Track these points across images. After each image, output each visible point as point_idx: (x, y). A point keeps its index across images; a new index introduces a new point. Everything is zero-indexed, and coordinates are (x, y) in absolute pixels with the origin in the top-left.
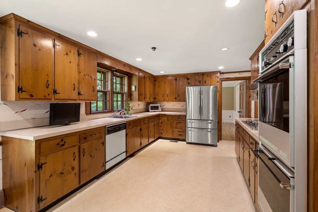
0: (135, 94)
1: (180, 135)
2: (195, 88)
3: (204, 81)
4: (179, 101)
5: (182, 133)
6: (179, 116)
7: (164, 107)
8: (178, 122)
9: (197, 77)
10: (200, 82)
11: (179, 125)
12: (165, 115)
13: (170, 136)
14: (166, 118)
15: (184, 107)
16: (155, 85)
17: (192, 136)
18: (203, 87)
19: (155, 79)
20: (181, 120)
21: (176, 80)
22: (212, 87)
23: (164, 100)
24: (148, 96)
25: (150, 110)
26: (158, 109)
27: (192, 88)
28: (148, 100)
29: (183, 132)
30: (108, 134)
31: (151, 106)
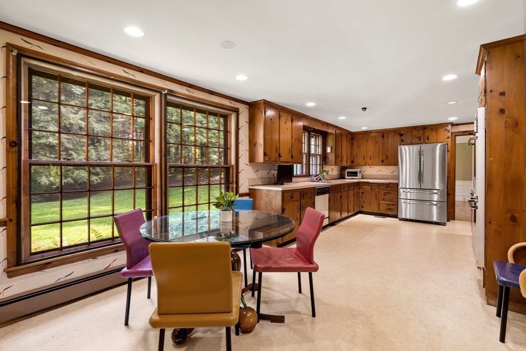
0: (332, 158)
1: (389, 209)
2: (411, 147)
3: (426, 137)
4: (388, 165)
5: (392, 207)
6: (388, 185)
7: (365, 173)
8: (387, 192)
9: (415, 133)
10: (419, 138)
11: (388, 196)
12: (368, 182)
13: (376, 211)
14: (369, 187)
15: (395, 173)
16: (352, 144)
17: (407, 209)
18: (424, 146)
19: (353, 137)
20: (392, 189)
21: (383, 136)
22: (439, 145)
23: (366, 164)
24: (345, 159)
25: (346, 177)
26: (357, 176)
27: (406, 147)
28: (344, 164)
29: (393, 205)
30: (317, 195)
31: (348, 172)
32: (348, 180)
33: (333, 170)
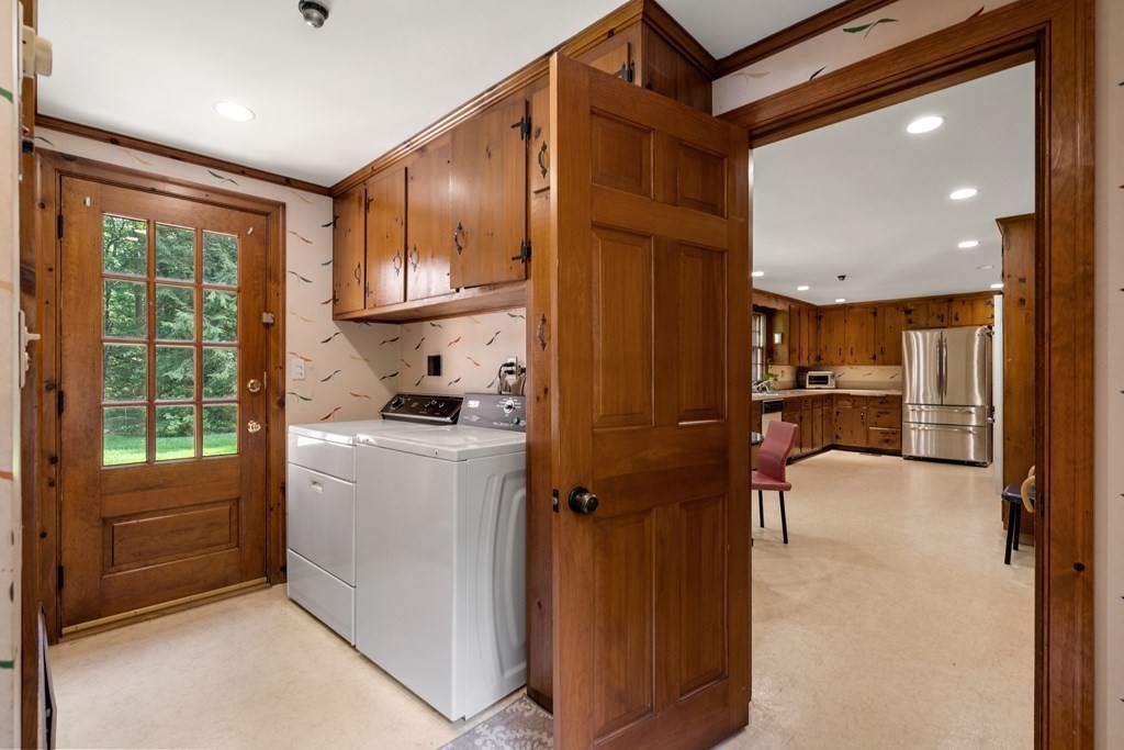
0: (783, 352)
1: (887, 441)
2: (928, 333)
3: (954, 315)
4: (884, 364)
5: (892, 437)
6: (884, 399)
7: (841, 379)
8: (882, 410)
9: (933, 308)
10: (941, 318)
11: (884, 418)
12: (848, 395)
13: (862, 444)
14: (850, 403)
15: (898, 379)
16: (818, 327)
17: (919, 439)
18: (947, 333)
19: (820, 315)
20: (891, 407)
21: (875, 314)
22: (978, 331)
23: (843, 363)
24: (805, 354)
25: (808, 386)
26: (826, 383)
27: (919, 334)
28: (805, 363)
29: (893, 433)
30: (766, 412)
31: (810, 377)
32: (812, 390)
33: (784, 373)
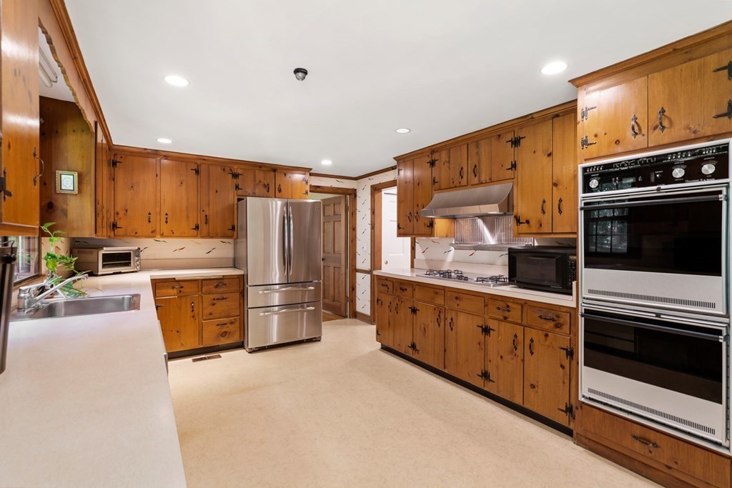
0: (79, 211)
1: (224, 334)
3: (277, 186)
4: (209, 236)
5: (231, 328)
6: (220, 281)
8: (218, 297)
9: (260, 174)
12: (171, 280)
14: (175, 291)
19: (114, 159)
20: (230, 290)
21: (197, 172)
25: (101, 270)
26: (128, 264)
29: (232, 323)
31: (106, 257)
